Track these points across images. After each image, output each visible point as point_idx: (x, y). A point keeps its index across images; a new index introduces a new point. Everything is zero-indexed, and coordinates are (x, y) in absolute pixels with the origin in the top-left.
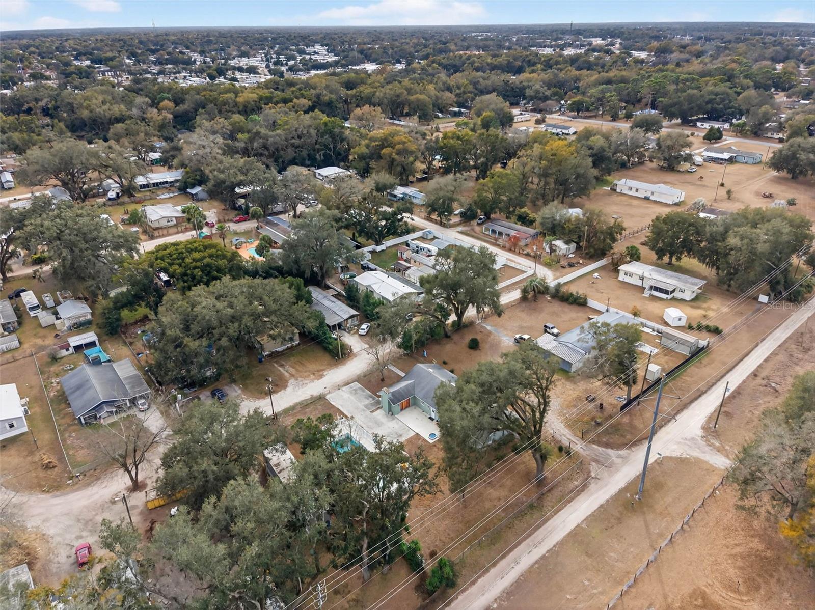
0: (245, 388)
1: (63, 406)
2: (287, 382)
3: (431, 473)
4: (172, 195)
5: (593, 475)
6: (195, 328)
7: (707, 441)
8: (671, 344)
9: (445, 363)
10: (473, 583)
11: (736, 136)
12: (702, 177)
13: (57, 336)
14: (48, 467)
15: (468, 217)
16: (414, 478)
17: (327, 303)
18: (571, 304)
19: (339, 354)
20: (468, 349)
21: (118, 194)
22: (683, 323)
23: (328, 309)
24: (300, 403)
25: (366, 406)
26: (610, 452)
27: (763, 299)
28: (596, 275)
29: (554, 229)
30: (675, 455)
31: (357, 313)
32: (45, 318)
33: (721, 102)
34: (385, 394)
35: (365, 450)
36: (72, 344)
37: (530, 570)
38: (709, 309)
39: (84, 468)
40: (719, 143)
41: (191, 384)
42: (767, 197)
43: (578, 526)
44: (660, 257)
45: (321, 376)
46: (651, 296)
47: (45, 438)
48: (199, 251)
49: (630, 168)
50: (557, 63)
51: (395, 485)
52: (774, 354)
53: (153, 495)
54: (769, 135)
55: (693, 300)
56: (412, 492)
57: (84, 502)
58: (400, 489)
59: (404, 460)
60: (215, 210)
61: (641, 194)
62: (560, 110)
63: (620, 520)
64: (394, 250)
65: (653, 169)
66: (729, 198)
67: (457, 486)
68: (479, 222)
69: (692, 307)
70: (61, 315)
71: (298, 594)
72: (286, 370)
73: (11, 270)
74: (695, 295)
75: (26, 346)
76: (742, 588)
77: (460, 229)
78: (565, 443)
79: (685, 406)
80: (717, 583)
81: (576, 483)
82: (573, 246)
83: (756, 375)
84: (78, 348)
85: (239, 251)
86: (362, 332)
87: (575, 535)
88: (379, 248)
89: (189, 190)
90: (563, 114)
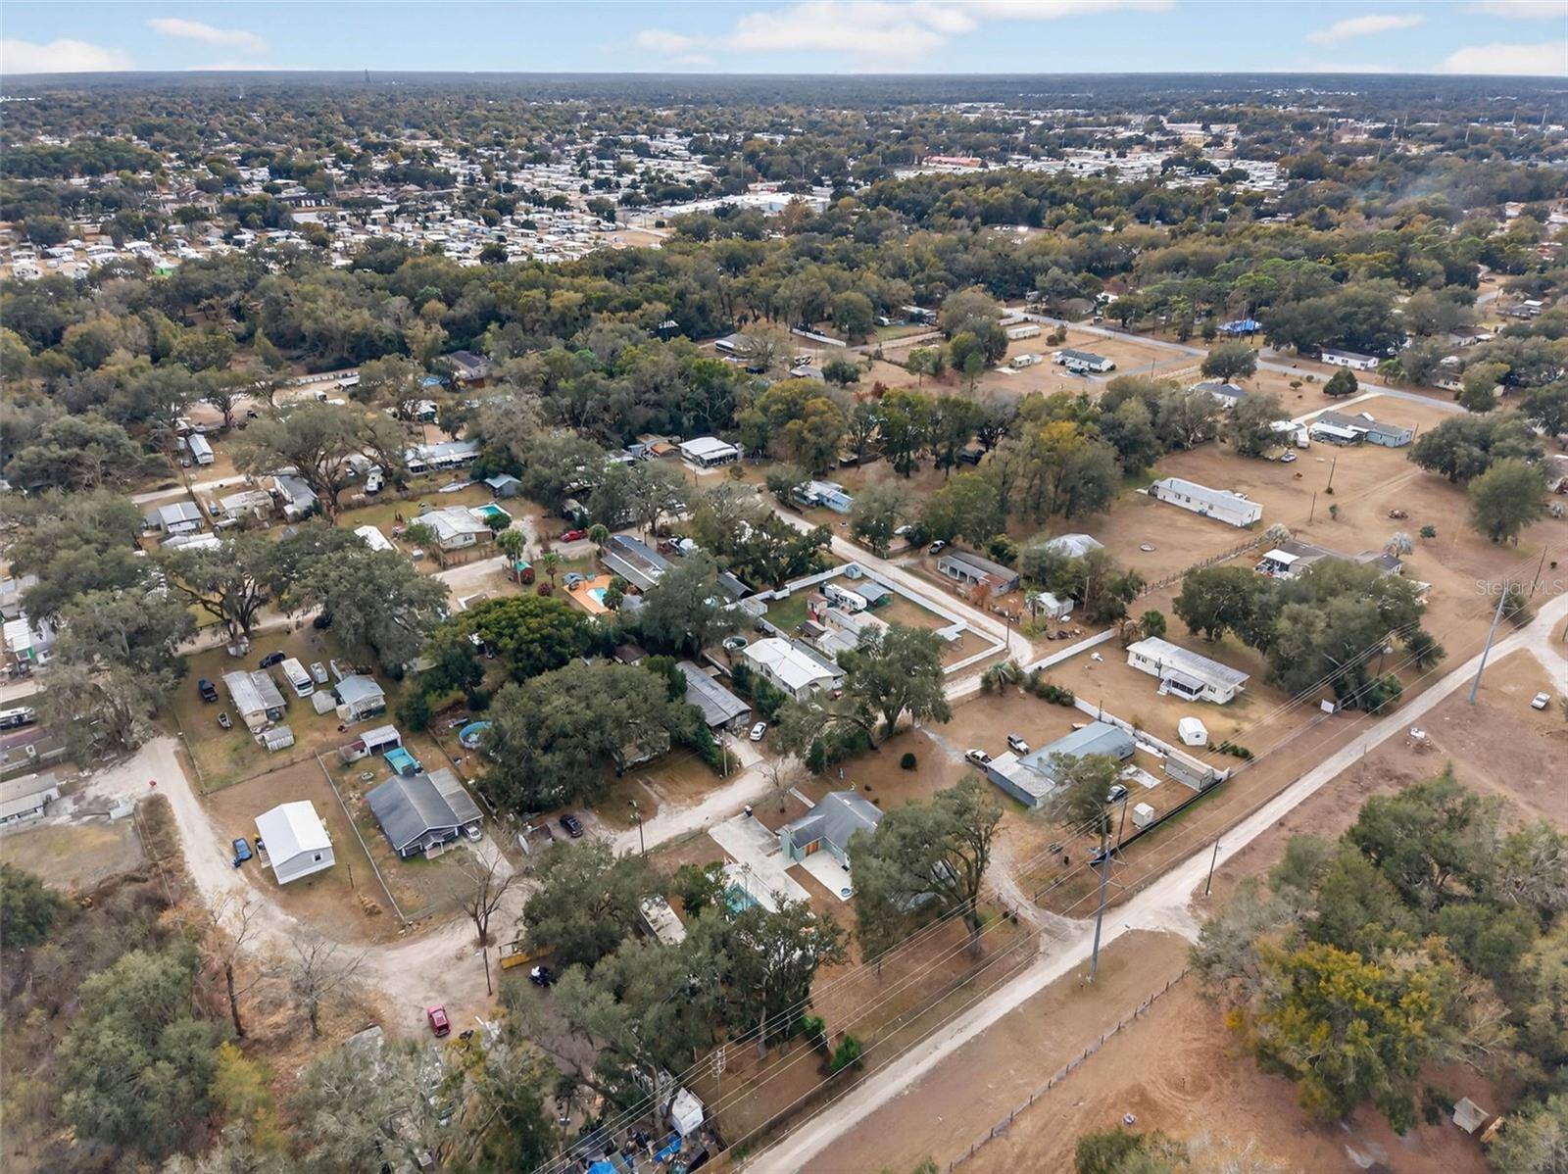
0: (603, 815)
1: (372, 831)
2: (656, 807)
3: (841, 940)
4: (461, 486)
5: (1042, 949)
6: (543, 735)
7: (1195, 911)
8: (1177, 774)
9: (868, 789)
10: (884, 1068)
11: (1385, 384)
12: (1299, 475)
13: (341, 729)
14: (372, 912)
15: (917, 541)
16: (820, 945)
17: (707, 690)
18: (1052, 702)
19: (724, 770)
20: (901, 771)
21: (380, 484)
22: (1202, 741)
23: (709, 699)
24: (676, 838)
25: (760, 847)
26: (1070, 922)
27: (1327, 706)
28: (1096, 655)
29: (1045, 574)
30: (1149, 928)
31: (748, 708)
32: (322, 700)
33: (1366, 320)
34: (787, 833)
35: (765, 910)
36: (370, 743)
37: (950, 1057)
38: (1246, 718)
39: (418, 915)
40: (1350, 398)
41: (533, 808)
42: (1397, 517)
43: (1014, 1009)
44: (1194, 630)
45: (700, 802)
46: (1170, 694)
47: (359, 874)
48: (536, 616)
49: (1188, 449)
50: (1104, 202)
51: (798, 953)
52: (1318, 794)
53: (508, 950)
54: (1441, 384)
55: (1228, 704)
56: (817, 960)
57: (424, 957)
58: (804, 956)
59: (809, 924)
60: (530, 517)
61: (1194, 507)
62: (1094, 312)
63: (1063, 1004)
64: (801, 596)
65: (1225, 453)
66: (1334, 518)
67: (871, 955)
68: (935, 549)
69: (1225, 715)
70: (344, 697)
71: (693, 1062)
72: (654, 790)
73: (256, 622)
74: (1232, 695)
75: (302, 743)
76: (1188, 1086)
77: (904, 561)
78: (1013, 906)
79: (1176, 864)
80: (1161, 1080)
81: (1018, 959)
82: (1069, 604)
83: (1282, 825)
84: (376, 749)
85: (573, 594)
86: (754, 736)
87: (1010, 1020)
88: (779, 595)
89: (488, 480)
90: (1097, 322)
